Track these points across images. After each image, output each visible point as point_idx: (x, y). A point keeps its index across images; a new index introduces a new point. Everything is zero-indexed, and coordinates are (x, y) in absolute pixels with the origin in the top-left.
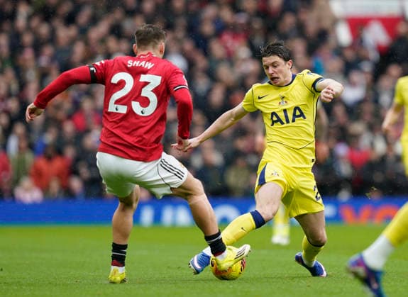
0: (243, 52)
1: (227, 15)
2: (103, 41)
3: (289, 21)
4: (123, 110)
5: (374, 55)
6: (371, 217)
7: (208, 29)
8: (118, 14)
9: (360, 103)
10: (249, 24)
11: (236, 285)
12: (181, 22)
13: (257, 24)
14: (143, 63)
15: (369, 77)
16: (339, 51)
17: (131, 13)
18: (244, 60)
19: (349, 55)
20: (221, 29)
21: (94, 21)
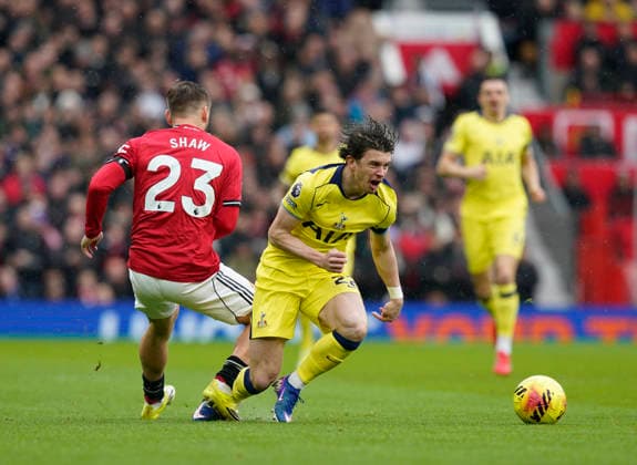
0: (248, 90)
1: (225, 38)
2: (47, 72)
3: (314, 47)
4: (168, 207)
5: (436, 98)
6: (432, 331)
7: (198, 57)
8: (68, 35)
9: (416, 167)
10: (257, 51)
11: (235, 428)
12: (160, 48)
13: (269, 52)
14: (193, 143)
15: (430, 130)
16: (387, 91)
17: (87, 33)
18: (250, 103)
19: (400, 96)
20: (217, 58)
21: (34, 43)
